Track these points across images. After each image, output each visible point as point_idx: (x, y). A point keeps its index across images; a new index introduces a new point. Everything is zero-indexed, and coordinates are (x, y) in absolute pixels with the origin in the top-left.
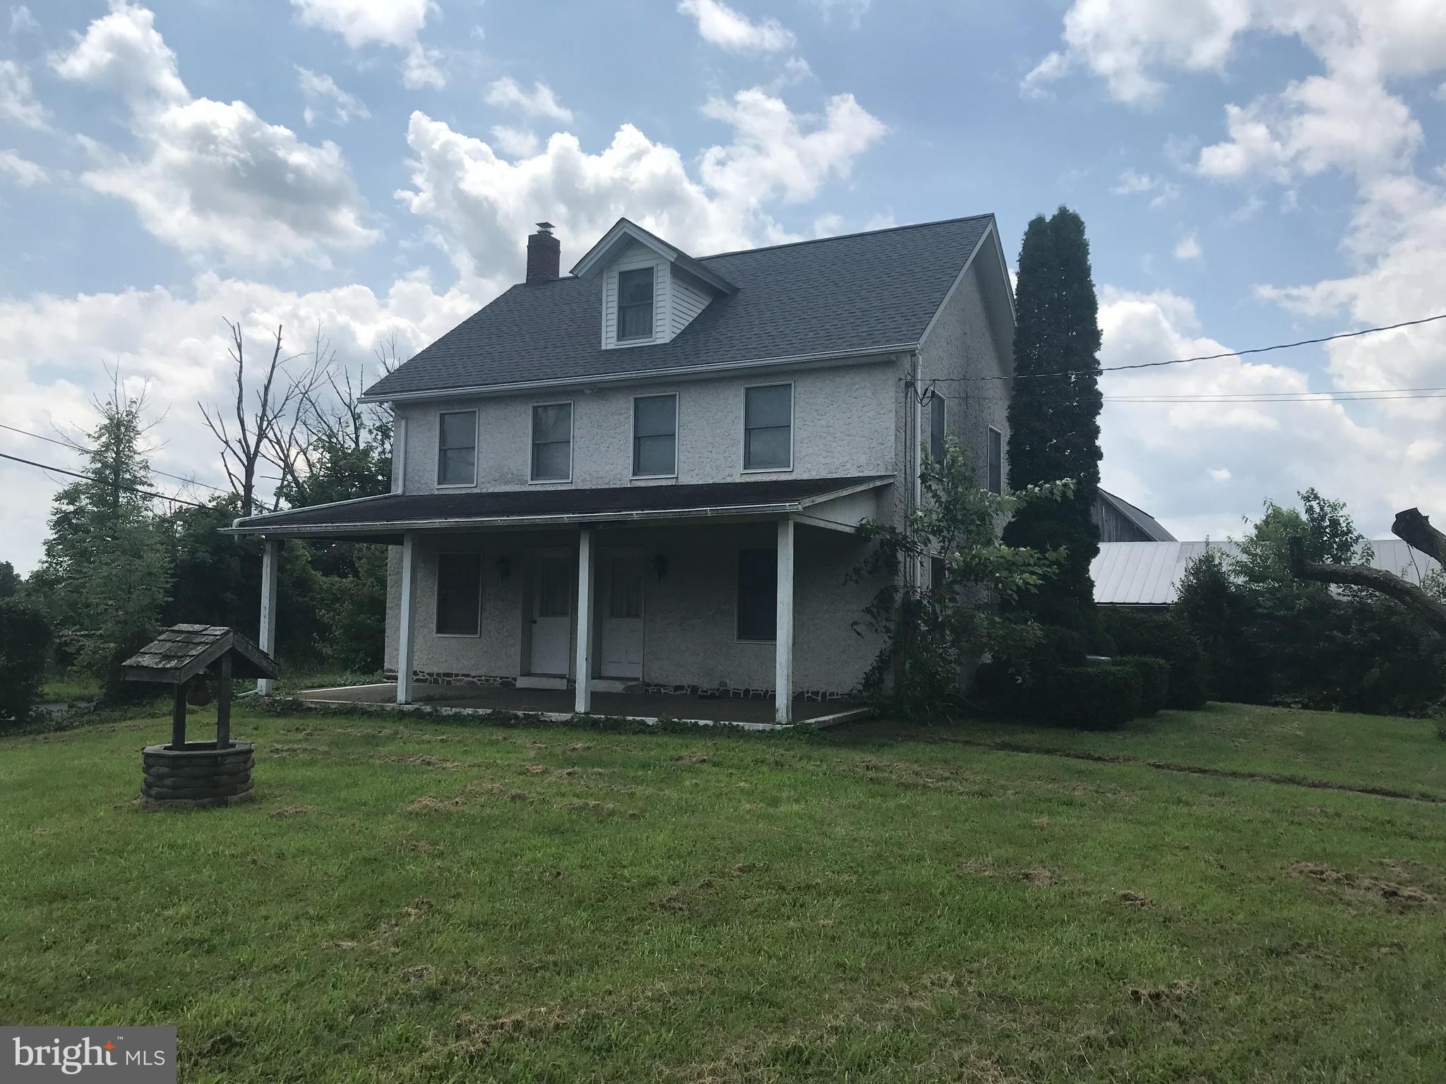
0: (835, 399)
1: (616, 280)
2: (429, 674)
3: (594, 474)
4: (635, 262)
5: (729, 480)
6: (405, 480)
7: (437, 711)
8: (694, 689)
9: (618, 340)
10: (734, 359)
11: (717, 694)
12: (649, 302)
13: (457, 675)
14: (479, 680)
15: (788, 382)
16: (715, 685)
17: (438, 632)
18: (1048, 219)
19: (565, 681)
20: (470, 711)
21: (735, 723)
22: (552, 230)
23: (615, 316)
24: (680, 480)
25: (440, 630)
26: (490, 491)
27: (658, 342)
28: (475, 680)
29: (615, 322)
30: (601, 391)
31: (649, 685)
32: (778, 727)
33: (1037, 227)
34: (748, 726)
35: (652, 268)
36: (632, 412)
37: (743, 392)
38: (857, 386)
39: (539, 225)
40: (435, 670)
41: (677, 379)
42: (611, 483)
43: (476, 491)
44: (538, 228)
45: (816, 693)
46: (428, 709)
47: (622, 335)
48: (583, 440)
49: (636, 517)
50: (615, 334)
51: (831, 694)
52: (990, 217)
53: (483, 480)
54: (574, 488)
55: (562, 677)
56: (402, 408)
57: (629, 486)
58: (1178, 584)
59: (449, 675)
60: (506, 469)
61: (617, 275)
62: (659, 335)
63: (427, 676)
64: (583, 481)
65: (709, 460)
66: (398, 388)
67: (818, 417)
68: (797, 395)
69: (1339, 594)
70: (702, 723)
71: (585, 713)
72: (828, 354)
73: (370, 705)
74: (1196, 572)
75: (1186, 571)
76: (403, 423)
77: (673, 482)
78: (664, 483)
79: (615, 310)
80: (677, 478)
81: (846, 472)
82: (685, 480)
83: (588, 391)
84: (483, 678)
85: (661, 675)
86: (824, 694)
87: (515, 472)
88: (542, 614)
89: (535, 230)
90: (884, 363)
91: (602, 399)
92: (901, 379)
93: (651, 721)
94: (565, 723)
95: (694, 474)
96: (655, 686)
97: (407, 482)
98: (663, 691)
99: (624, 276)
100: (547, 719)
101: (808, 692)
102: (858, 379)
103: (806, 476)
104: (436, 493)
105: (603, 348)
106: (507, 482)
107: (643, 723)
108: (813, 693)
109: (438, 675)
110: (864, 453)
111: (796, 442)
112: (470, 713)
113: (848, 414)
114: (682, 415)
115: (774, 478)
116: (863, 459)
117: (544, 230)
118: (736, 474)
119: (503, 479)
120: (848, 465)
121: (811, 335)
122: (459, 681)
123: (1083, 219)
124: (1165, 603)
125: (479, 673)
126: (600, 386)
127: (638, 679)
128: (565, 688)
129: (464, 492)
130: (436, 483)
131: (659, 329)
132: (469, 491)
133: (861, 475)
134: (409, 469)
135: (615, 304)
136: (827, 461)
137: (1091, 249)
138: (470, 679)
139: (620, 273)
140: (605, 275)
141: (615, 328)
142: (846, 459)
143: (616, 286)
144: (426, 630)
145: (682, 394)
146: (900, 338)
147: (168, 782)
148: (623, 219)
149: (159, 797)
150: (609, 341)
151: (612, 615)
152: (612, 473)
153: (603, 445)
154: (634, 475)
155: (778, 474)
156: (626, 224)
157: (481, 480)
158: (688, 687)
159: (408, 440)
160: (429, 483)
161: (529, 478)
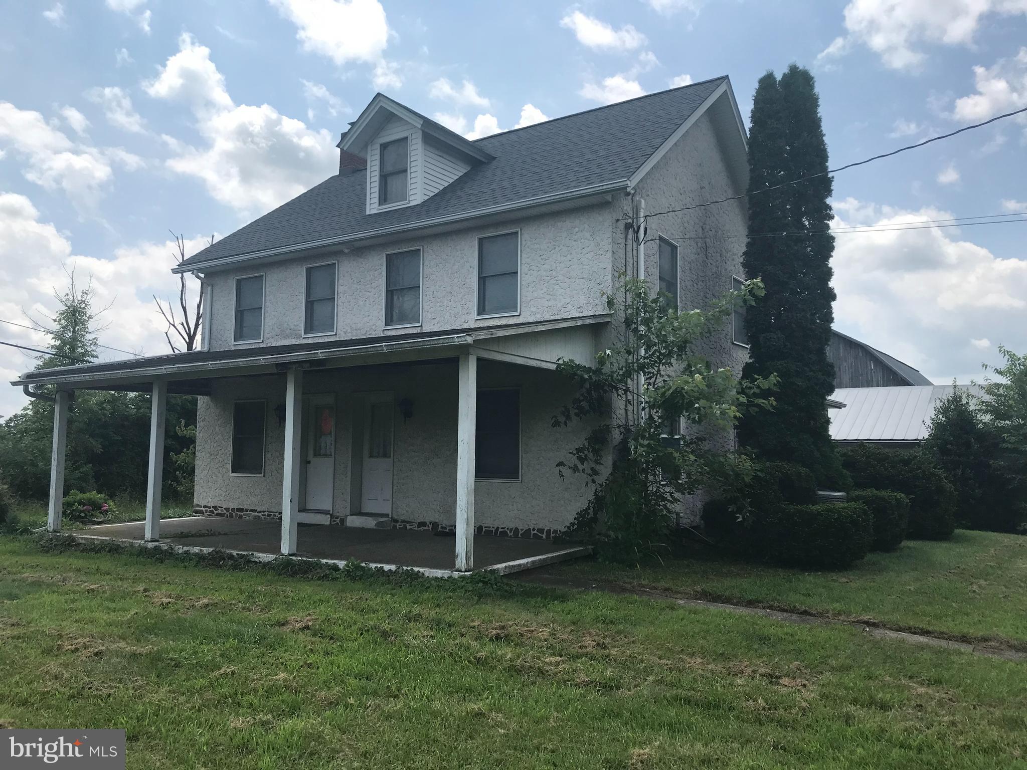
0: (557, 244)
1: (378, 152)
2: (227, 509)
3: (354, 326)
4: (393, 134)
5: (465, 326)
6: (210, 339)
8: (435, 525)
9: (380, 204)
10: (465, 210)
12: (405, 168)
13: (246, 510)
14: (263, 515)
15: (514, 230)
17: (233, 472)
18: (779, 77)
19: (329, 516)
21: (416, 569)
23: (377, 184)
24: (424, 328)
25: (234, 470)
26: (274, 345)
27: (412, 204)
28: (260, 514)
29: (377, 189)
30: (359, 249)
31: (396, 521)
32: (456, 574)
33: (767, 82)
34: (428, 573)
35: (406, 138)
36: (384, 268)
37: (476, 243)
38: (577, 229)
40: (232, 505)
42: (368, 333)
43: (262, 345)
45: (541, 531)
47: (382, 200)
48: (345, 296)
49: (321, 356)
50: (376, 200)
51: (555, 531)
52: (726, 79)
53: (268, 336)
54: (337, 339)
55: (326, 513)
56: (209, 278)
57: (382, 335)
58: (929, 422)
59: (241, 510)
60: (285, 325)
61: (378, 147)
62: (412, 198)
63: (225, 511)
64: (345, 333)
65: (448, 308)
67: (543, 262)
68: (524, 243)
71: (289, 555)
72: (545, 198)
73: (124, 542)
74: (945, 411)
75: (935, 411)
77: (418, 330)
78: (410, 331)
79: (377, 179)
80: (421, 326)
81: (567, 314)
82: (429, 327)
83: (347, 251)
84: (266, 513)
85: (407, 511)
86: (549, 531)
87: (292, 327)
88: (315, 455)
90: (601, 204)
91: (361, 257)
92: (618, 220)
93: (342, 564)
94: (267, 566)
95: (436, 322)
96: (402, 522)
97: (212, 341)
98: (408, 527)
99: (384, 147)
100: (256, 560)
101: (534, 530)
102: (577, 222)
103: (531, 319)
104: (232, 348)
105: (368, 213)
106: (286, 337)
107: (335, 566)
108: (538, 530)
109: (233, 509)
110: (584, 294)
111: (523, 287)
113: (569, 257)
114: (425, 267)
115: (503, 322)
116: (582, 300)
118: (471, 319)
119: (283, 334)
120: (569, 307)
121: (538, 184)
122: (247, 515)
123: (812, 74)
124: (919, 440)
125: (263, 508)
126: (357, 244)
127: (387, 515)
128: (328, 523)
129: (253, 347)
130: (233, 340)
131: (412, 192)
132: (257, 346)
133: (580, 315)
134: (214, 329)
135: (377, 173)
136: (550, 304)
137: (820, 102)
138: (256, 514)
139: (381, 145)
140: (369, 147)
141: (376, 195)
142: (568, 300)
143: (378, 157)
144: (224, 470)
145: (426, 247)
146: (614, 177)
148: (379, 95)
150: (373, 207)
151: (371, 455)
152: (369, 324)
153: (362, 299)
154: (386, 325)
155: (507, 319)
156: (381, 98)
157: (267, 336)
158: (430, 523)
159: (214, 304)
160: (229, 342)
161: (303, 332)
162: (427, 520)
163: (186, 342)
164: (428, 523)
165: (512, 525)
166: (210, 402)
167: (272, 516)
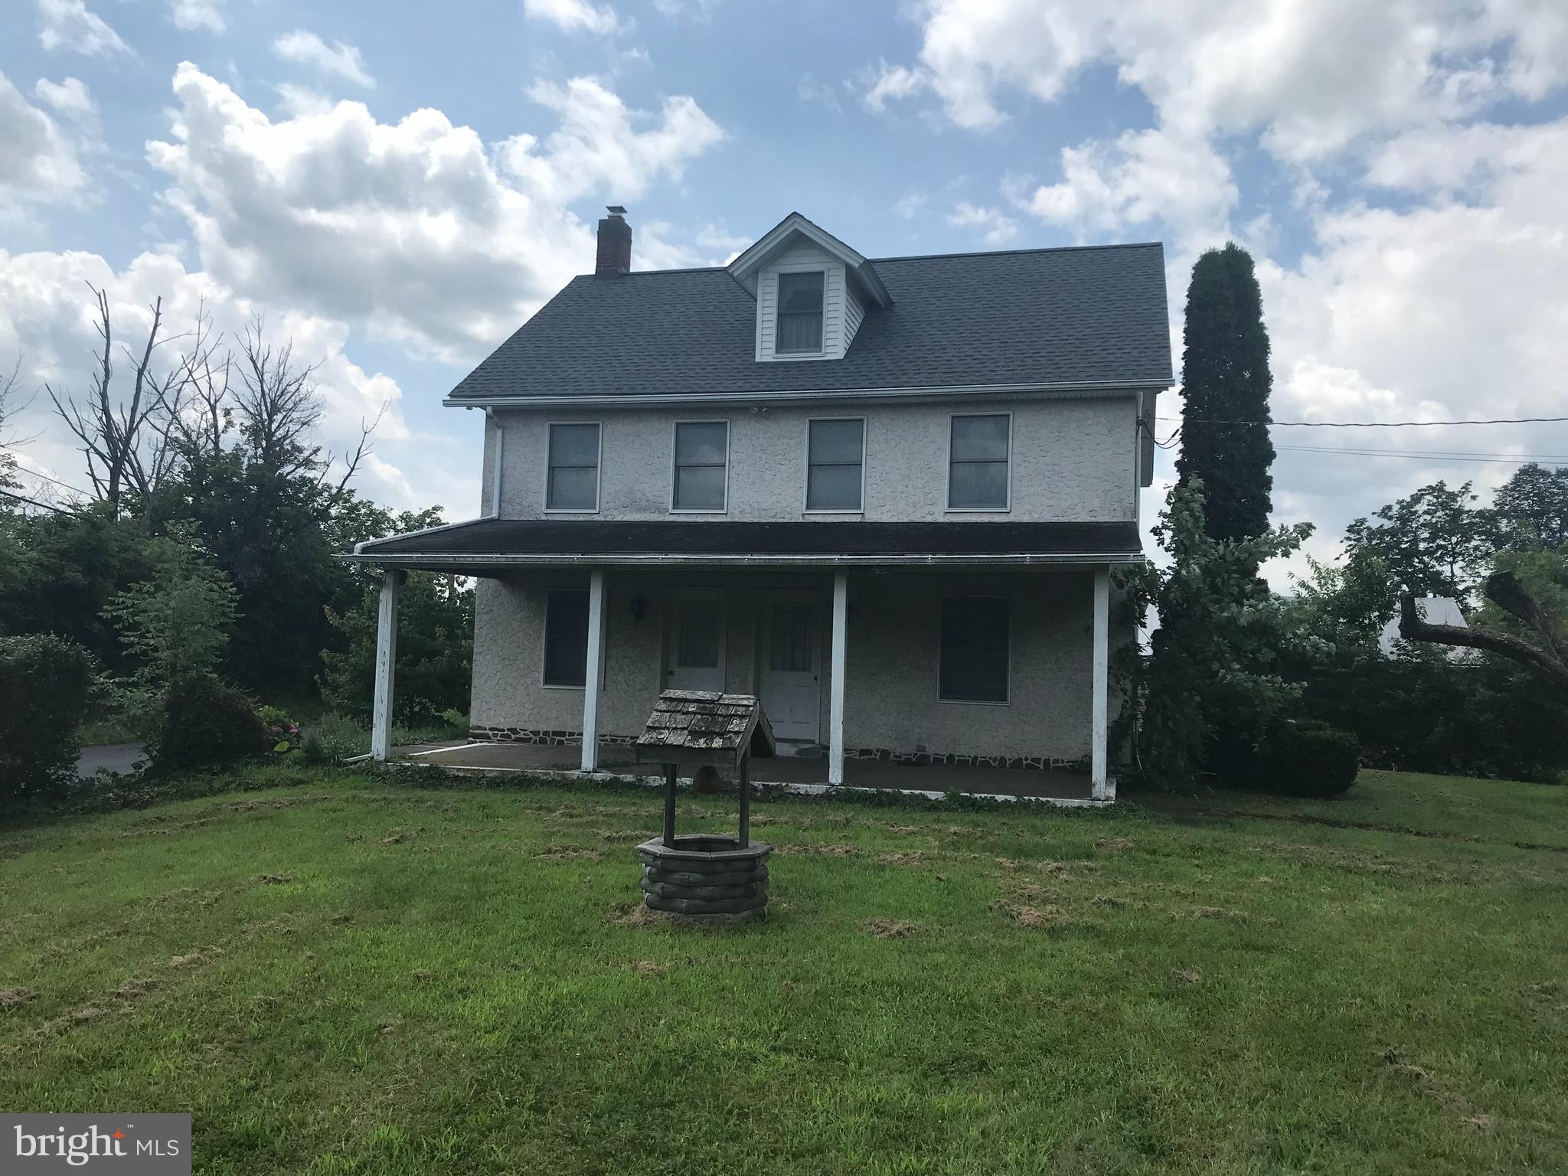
0: (1062, 435)
1: (776, 283)
2: (533, 733)
3: (755, 505)
4: (802, 263)
5: (929, 519)
6: (500, 500)
8: (885, 754)
9: (777, 352)
10: (943, 383)
11: (914, 760)
12: (819, 311)
13: (571, 734)
14: (603, 740)
15: (1005, 413)
16: (911, 749)
17: (546, 682)
18: (1219, 252)
22: (624, 215)
23: (774, 324)
24: (866, 516)
26: (619, 518)
27: (828, 357)
29: (774, 331)
30: (768, 411)
35: (823, 273)
36: (807, 437)
37: (948, 422)
38: (1090, 422)
39: (611, 209)
40: (543, 727)
41: (871, 401)
42: (779, 515)
43: (597, 518)
44: (609, 212)
45: (1038, 760)
47: (780, 347)
48: (742, 465)
49: (930, 562)
50: (773, 345)
51: (1056, 761)
52: (1159, 245)
53: (607, 506)
54: (728, 519)
56: (498, 418)
57: (801, 520)
59: (563, 734)
60: (638, 495)
61: (777, 278)
62: (829, 350)
63: (531, 735)
65: (904, 495)
66: (497, 391)
67: (1043, 454)
68: (1017, 429)
71: (841, 785)
72: (1066, 385)
76: (499, 432)
77: (858, 519)
78: (847, 519)
79: (774, 317)
80: (864, 514)
81: (1075, 516)
82: (873, 516)
83: (756, 410)
86: (1047, 762)
87: (651, 498)
88: (680, 665)
89: (605, 215)
90: (1124, 398)
91: (767, 419)
95: (884, 510)
97: (504, 504)
99: (786, 279)
100: (793, 791)
101: (1026, 759)
102: (1090, 414)
103: (1026, 519)
104: (544, 518)
105: (758, 359)
106: (644, 510)
108: (1032, 760)
109: (546, 733)
110: (1098, 496)
111: (1015, 479)
113: (1079, 452)
114: (869, 442)
115: (986, 519)
116: (1096, 503)
117: (616, 214)
118: (937, 511)
119: (632, 505)
120: (1078, 509)
121: (1029, 361)
122: (573, 740)
123: (1251, 257)
127: (813, 742)
129: (582, 519)
130: (545, 507)
131: (829, 343)
132: (589, 518)
133: (1094, 520)
134: (507, 488)
135: (774, 311)
136: (1052, 503)
139: (781, 275)
140: (760, 278)
141: (773, 338)
142: (1076, 501)
143: (775, 290)
144: (529, 681)
145: (871, 418)
146: (1147, 372)
148: (795, 214)
150: (765, 351)
151: (772, 668)
152: (780, 505)
153: (768, 472)
154: (808, 507)
155: (991, 515)
156: (798, 220)
157: (605, 506)
158: (878, 751)
159: (506, 454)
160: (535, 506)
161: (670, 507)
162: (873, 748)
164: (875, 751)
165: (998, 755)
166: (501, 588)
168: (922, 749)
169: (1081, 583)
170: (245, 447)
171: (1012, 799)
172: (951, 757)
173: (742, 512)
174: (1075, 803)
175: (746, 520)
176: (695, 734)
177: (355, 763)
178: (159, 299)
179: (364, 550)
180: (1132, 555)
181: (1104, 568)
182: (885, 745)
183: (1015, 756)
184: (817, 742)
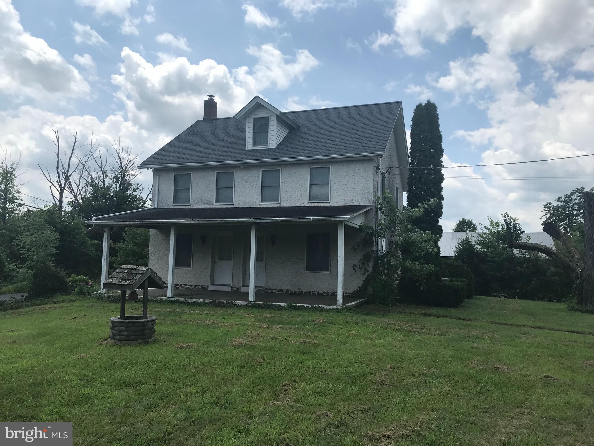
0: (348, 174)
1: (252, 121)
3: (243, 201)
4: (261, 114)
5: (303, 205)
6: (158, 202)
7: (186, 300)
8: (287, 291)
9: (253, 146)
10: (306, 156)
11: (297, 293)
12: (267, 131)
13: (181, 285)
14: (191, 287)
15: (328, 166)
16: (296, 289)
18: (423, 104)
19: (230, 287)
20: (201, 300)
21: (320, 306)
22: (214, 98)
23: (252, 136)
25: (176, 266)
26: (197, 207)
27: (271, 147)
28: (189, 287)
29: (252, 139)
30: (247, 167)
31: (267, 289)
32: (339, 307)
33: (419, 106)
34: (326, 307)
35: (268, 117)
36: (261, 176)
37: (309, 170)
38: (358, 169)
39: (209, 96)
41: (282, 163)
42: (251, 205)
43: (191, 207)
44: (208, 97)
46: (182, 299)
47: (254, 144)
48: (239, 187)
49: (279, 221)
50: (251, 143)
52: (400, 102)
53: (194, 203)
54: (234, 207)
55: (229, 286)
56: (157, 172)
57: (259, 206)
58: (455, 249)
59: (178, 285)
60: (204, 198)
61: (252, 119)
62: (271, 145)
65: (294, 197)
66: (156, 163)
67: (341, 181)
68: (332, 172)
69: (518, 253)
70: (305, 305)
71: (254, 301)
72: (348, 155)
73: (155, 298)
74: (462, 244)
75: (458, 244)
76: (158, 177)
77: (278, 205)
78: (274, 206)
79: (252, 133)
80: (280, 204)
81: (352, 203)
82: (284, 204)
83: (242, 167)
84: (193, 286)
85: (273, 285)
87: (208, 199)
88: (219, 259)
89: (207, 98)
90: (369, 160)
91: (248, 170)
92: (375, 167)
93: (283, 305)
94: (246, 306)
95: (287, 202)
96: (271, 289)
97: (159, 203)
98: (273, 292)
99: (255, 119)
100: (237, 304)
102: (358, 166)
103: (336, 205)
104: (172, 207)
105: (246, 149)
106: (205, 204)
107: (280, 306)
110: (360, 196)
111: (331, 191)
112: (202, 301)
113: (354, 180)
114: (282, 178)
115: (322, 205)
116: (360, 198)
117: (211, 98)
118: (305, 202)
119: (203, 202)
120: (354, 201)
121: (337, 147)
122: (182, 287)
123: (437, 105)
124: (450, 256)
125: (191, 284)
126: (247, 165)
127: (263, 287)
128: (230, 290)
129: (185, 207)
130: (172, 203)
131: (271, 142)
132: (188, 207)
133: (359, 204)
134: (160, 197)
135: (252, 131)
136: (345, 198)
137: (440, 117)
138: (187, 286)
140: (247, 119)
141: (252, 141)
142: (353, 198)
143: (252, 124)
145: (283, 169)
146: (376, 150)
147: (125, 333)
148: (257, 96)
149: (120, 340)
150: (249, 146)
152: (252, 201)
153: (248, 189)
154: (261, 202)
155: (324, 203)
156: (258, 98)
157: (193, 202)
158: (285, 290)
159: (160, 185)
160: (169, 203)
161: (215, 202)
162: (283, 289)
163: (59, 192)
164: (284, 290)
165: (326, 291)
166: (158, 233)
167: (197, 287)
168: (300, 289)
169: (334, 227)
170: (112, 184)
171: (310, 306)
172: (310, 292)
173: (239, 204)
174: (331, 307)
175: (240, 207)
176: (122, 280)
177: (94, 295)
178: (76, 133)
179: (96, 220)
180: (346, 217)
181: (341, 222)
182: (288, 288)
183: (332, 291)
184: (264, 287)
